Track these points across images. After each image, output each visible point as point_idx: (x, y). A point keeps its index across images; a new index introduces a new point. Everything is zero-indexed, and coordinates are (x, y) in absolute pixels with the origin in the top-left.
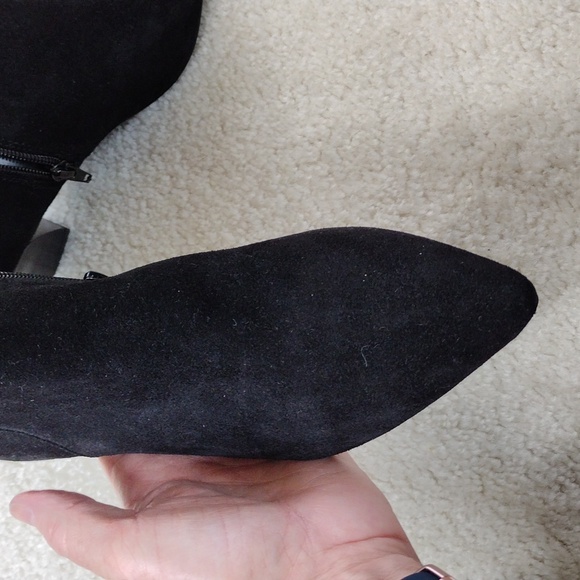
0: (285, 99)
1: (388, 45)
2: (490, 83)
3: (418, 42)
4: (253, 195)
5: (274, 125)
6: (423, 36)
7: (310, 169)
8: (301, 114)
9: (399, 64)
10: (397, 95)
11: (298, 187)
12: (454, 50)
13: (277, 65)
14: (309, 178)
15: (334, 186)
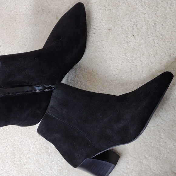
0: (108, 64)
1: (133, 52)
2: (158, 63)
3: (140, 51)
4: (101, 88)
5: (105, 71)
6: (141, 50)
7: (114, 82)
8: (111, 68)
9: (135, 57)
10: (135, 65)
11: (112, 86)
12: (149, 54)
13: (105, 56)
14: (114, 84)
15: (120, 86)
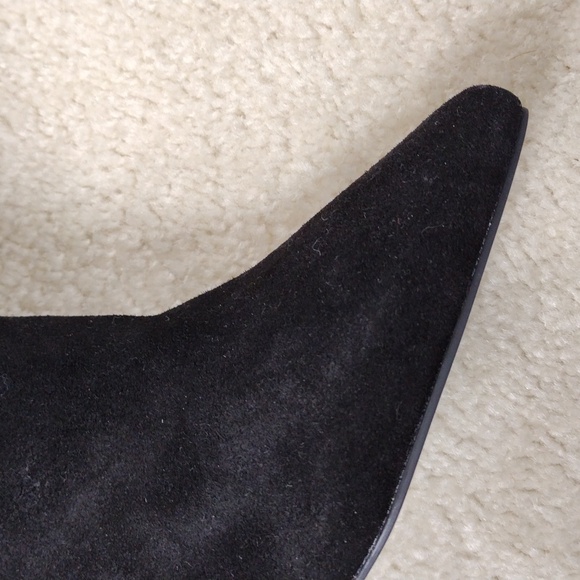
0: (50, 130)
1: (205, 28)
2: (377, 76)
3: (252, 19)
4: (23, 292)
5: (39, 174)
6: (260, 8)
7: (110, 239)
8: (80, 153)
9: (227, 58)
10: (232, 109)
11: (96, 271)
12: (311, 26)
13: (27, 76)
14: (112, 254)
15: (154, 264)
